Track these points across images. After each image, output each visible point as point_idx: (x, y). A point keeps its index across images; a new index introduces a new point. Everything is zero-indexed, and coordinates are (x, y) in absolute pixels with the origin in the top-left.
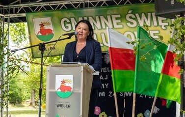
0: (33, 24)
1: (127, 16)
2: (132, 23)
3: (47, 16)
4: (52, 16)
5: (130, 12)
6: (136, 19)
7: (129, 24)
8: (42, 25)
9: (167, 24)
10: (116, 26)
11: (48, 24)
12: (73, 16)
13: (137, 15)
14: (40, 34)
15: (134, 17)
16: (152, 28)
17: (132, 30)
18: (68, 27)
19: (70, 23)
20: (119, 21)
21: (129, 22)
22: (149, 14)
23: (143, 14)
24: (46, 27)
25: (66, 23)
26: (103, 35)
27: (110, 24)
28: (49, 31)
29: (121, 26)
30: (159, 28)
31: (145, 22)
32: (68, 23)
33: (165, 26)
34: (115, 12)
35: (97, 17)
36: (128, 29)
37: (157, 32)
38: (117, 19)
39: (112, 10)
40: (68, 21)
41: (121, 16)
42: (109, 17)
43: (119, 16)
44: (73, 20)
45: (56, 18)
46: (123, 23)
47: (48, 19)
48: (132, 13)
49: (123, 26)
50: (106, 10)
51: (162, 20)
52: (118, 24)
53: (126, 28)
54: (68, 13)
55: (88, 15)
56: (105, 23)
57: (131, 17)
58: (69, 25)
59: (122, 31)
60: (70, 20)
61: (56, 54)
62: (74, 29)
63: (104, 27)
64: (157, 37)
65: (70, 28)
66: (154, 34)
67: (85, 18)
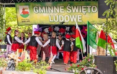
0: (18, 9)
1: (67, 7)
2: (69, 11)
3: (26, 5)
4: (29, 5)
5: (69, 5)
6: (71, 9)
7: (67, 11)
8: (24, 9)
9: (86, 12)
10: (61, 12)
11: (27, 9)
12: (40, 6)
13: (72, 7)
14: (22, 14)
15: (70, 7)
16: (79, 14)
17: (69, 14)
19: (38, 9)
20: (63, 9)
21: (68, 10)
22: (78, 7)
23: (75, 7)
24: (26, 10)
25: (36, 9)
26: (54, 16)
27: (58, 11)
28: (27, 13)
29: (64, 12)
30: (82, 14)
31: (75, 10)
32: (37, 9)
33: (85, 13)
35: (52, 7)
36: (67, 14)
37: (81, 16)
38: (62, 8)
39: (60, 4)
40: (37, 8)
41: (64, 7)
42: (58, 7)
43: (63, 7)
44: (40, 8)
45: (31, 6)
46: (65, 11)
48: (69, 6)
49: (65, 12)
50: (57, 4)
51: (84, 10)
52: (62, 11)
53: (66, 13)
54: (38, 4)
55: (47, 5)
56: (56, 10)
57: (69, 8)
58: (38, 10)
59: (64, 14)
60: (38, 8)
61: (30, 24)
62: (40, 12)
63: (55, 12)
64: (81, 18)
65: (38, 12)
66: (80, 17)
67: (46, 7)
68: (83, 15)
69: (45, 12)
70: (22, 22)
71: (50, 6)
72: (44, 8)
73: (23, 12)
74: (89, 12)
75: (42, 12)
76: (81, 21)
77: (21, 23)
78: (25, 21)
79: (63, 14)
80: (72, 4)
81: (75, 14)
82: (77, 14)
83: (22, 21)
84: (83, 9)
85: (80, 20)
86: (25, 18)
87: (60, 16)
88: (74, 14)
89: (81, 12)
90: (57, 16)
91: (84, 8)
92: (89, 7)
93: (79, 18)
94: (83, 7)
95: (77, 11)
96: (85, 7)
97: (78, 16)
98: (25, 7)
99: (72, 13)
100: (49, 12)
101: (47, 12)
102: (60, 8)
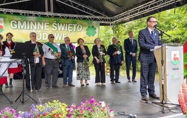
1: (53, 24)
2: (55, 28)
3: (1, 17)
4: (4, 18)
5: (55, 22)
6: (57, 26)
7: (53, 28)
10: (45, 29)
11: (1, 22)
12: (20, 20)
13: (58, 24)
15: (56, 25)
16: (64, 32)
19: (17, 24)
20: (48, 26)
22: (64, 24)
23: (61, 24)
25: (14, 23)
27: (42, 28)
28: (1, 27)
30: (67, 32)
31: (61, 28)
33: (70, 31)
34: (47, 21)
35: (36, 23)
36: (52, 31)
37: (66, 34)
38: (47, 25)
39: (46, 19)
40: (16, 22)
41: (50, 23)
42: (43, 23)
43: (48, 23)
44: (19, 22)
45: (7, 19)
46: (50, 28)
52: (47, 28)
54: (17, 17)
55: (30, 21)
56: (40, 27)
57: (55, 25)
58: (16, 25)
60: (17, 22)
62: (19, 28)
63: (38, 28)
65: (16, 27)
67: (28, 22)
68: (68, 34)
69: (25, 28)
71: (34, 21)
72: (25, 23)
74: (75, 30)
75: (22, 27)
79: (47, 32)
80: (59, 21)
81: (60, 32)
84: (69, 27)
87: (43, 34)
89: (66, 30)
90: (41, 33)
91: (70, 26)
92: (75, 25)
95: (63, 29)
96: (72, 25)
97: (64, 34)
99: (57, 31)
100: (31, 28)
101: (28, 28)
102: (45, 25)
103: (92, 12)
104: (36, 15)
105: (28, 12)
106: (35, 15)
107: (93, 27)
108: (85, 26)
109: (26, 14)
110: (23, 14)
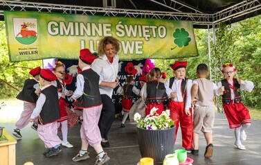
1: (117, 26)
2: (121, 33)
4: (38, 18)
5: (120, 22)
6: (124, 29)
7: (118, 33)
8: (24, 26)
9: (149, 36)
10: (105, 34)
11: (33, 25)
12: (64, 20)
13: (126, 26)
14: (20, 36)
15: (123, 27)
16: (138, 39)
18: (55, 31)
19: (59, 27)
20: (109, 30)
21: (118, 31)
22: (136, 26)
23: (131, 26)
24: (29, 28)
25: (53, 26)
26: (91, 42)
27: (100, 32)
30: (143, 39)
31: (132, 32)
32: (56, 27)
33: (148, 38)
35: (89, 24)
37: (141, 42)
38: (107, 27)
40: (57, 25)
41: (112, 25)
42: (100, 25)
43: (110, 25)
44: (62, 25)
47: (34, 21)
48: (121, 24)
51: (146, 33)
52: (107, 32)
54: (58, 17)
55: (79, 21)
56: (96, 31)
57: (120, 28)
58: (57, 30)
60: (59, 24)
61: (38, 58)
62: (62, 33)
63: (94, 34)
64: (141, 47)
65: (57, 32)
66: (139, 45)
67: (77, 24)
68: (145, 42)
69: (72, 33)
70: (21, 53)
72: (71, 25)
73: (22, 33)
74: (155, 36)
75: (67, 33)
76: (142, 52)
77: (18, 57)
78: (26, 53)
80: (126, 21)
81: (130, 39)
82: (135, 39)
83: (20, 51)
84: (144, 31)
85: (139, 50)
86: (26, 46)
88: (128, 39)
89: (140, 35)
91: (146, 29)
92: (154, 28)
93: (137, 47)
94: (144, 27)
95: (135, 36)
96: (148, 27)
97: (137, 43)
98: (28, 21)
99: (126, 38)
100: (82, 34)
101: (77, 34)
102: (104, 27)
103: (177, 6)
104: (89, 13)
105: (75, 8)
106: (86, 12)
107: (183, 30)
108: (171, 28)
109: (73, 12)
110: (68, 12)
